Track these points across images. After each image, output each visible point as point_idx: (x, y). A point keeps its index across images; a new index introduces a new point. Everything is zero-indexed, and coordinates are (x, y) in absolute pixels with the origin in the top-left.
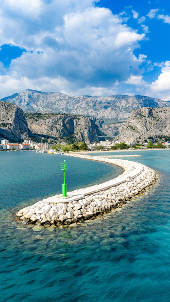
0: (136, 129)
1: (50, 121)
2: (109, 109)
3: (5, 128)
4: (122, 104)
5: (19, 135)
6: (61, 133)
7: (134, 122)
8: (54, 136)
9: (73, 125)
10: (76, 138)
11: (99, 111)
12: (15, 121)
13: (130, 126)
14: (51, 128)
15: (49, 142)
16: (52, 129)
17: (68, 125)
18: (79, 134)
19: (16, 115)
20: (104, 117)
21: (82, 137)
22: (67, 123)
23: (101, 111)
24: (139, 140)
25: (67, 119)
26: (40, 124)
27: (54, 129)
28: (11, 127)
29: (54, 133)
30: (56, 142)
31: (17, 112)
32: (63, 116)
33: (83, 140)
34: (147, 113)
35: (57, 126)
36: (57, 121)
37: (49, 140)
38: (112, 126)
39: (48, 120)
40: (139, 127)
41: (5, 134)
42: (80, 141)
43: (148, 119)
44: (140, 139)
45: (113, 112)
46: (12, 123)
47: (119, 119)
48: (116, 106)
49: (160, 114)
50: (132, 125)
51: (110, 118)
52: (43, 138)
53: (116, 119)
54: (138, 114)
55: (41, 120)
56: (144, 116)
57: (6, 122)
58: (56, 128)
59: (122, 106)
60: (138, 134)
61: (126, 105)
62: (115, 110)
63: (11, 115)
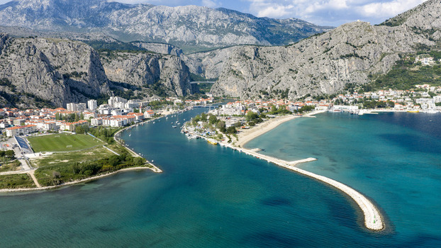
0: (240, 74)
1: (129, 63)
2: (183, 27)
3: (78, 80)
4: (200, 21)
5: (98, 88)
6: (145, 80)
7: (236, 65)
8: (136, 84)
9: (159, 67)
10: (163, 85)
11: (167, 29)
12: (91, 69)
13: (232, 70)
14: (131, 73)
15: (136, 95)
16: (133, 74)
17: (152, 68)
18: (168, 80)
19: (91, 60)
20: (176, 38)
21: (172, 84)
22: (151, 65)
23: (170, 29)
24: (249, 93)
25: (151, 60)
26: (115, 67)
27: (135, 74)
28: (87, 78)
29: (136, 81)
30: (145, 96)
31: (92, 57)
32: (145, 55)
33: (173, 88)
34: (253, 54)
35: (139, 70)
36: (138, 64)
37: (136, 93)
38: (193, 56)
39: (125, 62)
40: (244, 72)
41: (80, 88)
42: (169, 89)
43: (255, 62)
44: (250, 91)
45: (189, 32)
46: (87, 71)
47: (197, 42)
48: (192, 23)
49: (268, 56)
50: (234, 69)
51: (184, 40)
52: (126, 90)
53: (194, 42)
54: (241, 54)
55: (114, 62)
56: (250, 58)
57: (79, 70)
58: (138, 72)
59: (201, 23)
60: (243, 81)
61: (206, 21)
62: (191, 29)
63: (85, 61)
